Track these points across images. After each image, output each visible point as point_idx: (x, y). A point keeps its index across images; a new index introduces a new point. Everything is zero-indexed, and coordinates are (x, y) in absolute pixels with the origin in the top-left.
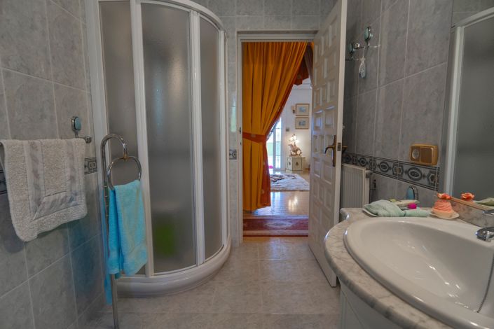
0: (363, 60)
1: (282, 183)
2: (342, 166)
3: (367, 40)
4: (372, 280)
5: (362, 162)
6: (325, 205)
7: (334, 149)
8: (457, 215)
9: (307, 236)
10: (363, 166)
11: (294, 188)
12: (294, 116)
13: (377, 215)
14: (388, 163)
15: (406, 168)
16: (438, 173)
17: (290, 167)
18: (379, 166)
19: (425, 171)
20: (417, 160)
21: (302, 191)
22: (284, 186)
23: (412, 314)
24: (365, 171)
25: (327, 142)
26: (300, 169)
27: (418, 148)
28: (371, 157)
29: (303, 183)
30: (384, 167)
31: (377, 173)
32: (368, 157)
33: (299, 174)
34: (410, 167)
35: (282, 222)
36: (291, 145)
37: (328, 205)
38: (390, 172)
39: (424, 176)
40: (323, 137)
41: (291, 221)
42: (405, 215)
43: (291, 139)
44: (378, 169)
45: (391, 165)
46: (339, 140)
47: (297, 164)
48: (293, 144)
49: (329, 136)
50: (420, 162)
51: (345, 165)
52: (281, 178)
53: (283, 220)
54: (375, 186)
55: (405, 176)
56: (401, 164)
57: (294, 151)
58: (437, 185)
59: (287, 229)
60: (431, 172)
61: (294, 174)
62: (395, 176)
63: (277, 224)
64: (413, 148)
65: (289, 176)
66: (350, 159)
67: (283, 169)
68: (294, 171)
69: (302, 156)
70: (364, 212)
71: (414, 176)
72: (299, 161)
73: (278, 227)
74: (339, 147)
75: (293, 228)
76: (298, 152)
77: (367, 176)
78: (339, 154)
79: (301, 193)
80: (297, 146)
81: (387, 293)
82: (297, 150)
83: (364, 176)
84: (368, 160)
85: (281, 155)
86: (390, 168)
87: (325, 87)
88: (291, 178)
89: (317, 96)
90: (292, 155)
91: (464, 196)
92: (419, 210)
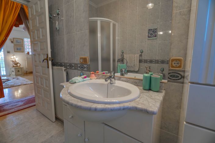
0: (57, 22)
1: (9, 83)
2: (52, 68)
3: (58, 14)
4: (86, 102)
5: (61, 65)
6: (45, 87)
7: (47, 60)
8: (96, 78)
9: (35, 105)
10: (62, 67)
11: (19, 84)
12: (13, 45)
13: (75, 82)
14: (72, 64)
15: (79, 65)
16: (89, 66)
17: (14, 73)
18: (68, 66)
19: (85, 66)
20: (83, 62)
21: (25, 85)
22: (12, 84)
23: (102, 106)
24: (63, 68)
25: (43, 57)
26: (21, 73)
27: (82, 58)
28: (64, 63)
29: (24, 80)
30: (71, 66)
31: (68, 69)
32: (63, 63)
33: (21, 76)
34: (80, 65)
35: (16, 104)
36: (13, 61)
37: (47, 86)
38: (73, 68)
39: (85, 68)
40: (39, 55)
41: (22, 101)
42: (84, 81)
43: (12, 57)
44: (68, 67)
45: (73, 65)
46: (50, 56)
47: (18, 71)
48: (14, 60)
49: (44, 54)
50: (84, 63)
51: (54, 67)
52: (8, 80)
53: (16, 102)
54: (68, 74)
55: (79, 69)
56: (77, 64)
57: (15, 64)
58: (90, 70)
59: (20, 106)
60: (87, 66)
61: (17, 77)
62: (75, 69)
63: (12, 106)
64: (81, 58)
65: (14, 78)
66: (55, 65)
67: (8, 75)
68: (16, 75)
69: (21, 66)
70: (70, 83)
71: (82, 68)
72: (19, 70)
73: (13, 107)
74: (50, 59)
75: (25, 104)
76: (18, 65)
77: (65, 70)
78: (50, 62)
79: (24, 86)
80: (17, 61)
81: (93, 104)
82: (17, 64)
83: (63, 70)
84: (63, 64)
85: (5, 67)
86: (73, 66)
87: (38, 30)
88: (15, 79)
89: (33, 35)
90: (14, 66)
91: (97, 72)
92: (87, 78)
